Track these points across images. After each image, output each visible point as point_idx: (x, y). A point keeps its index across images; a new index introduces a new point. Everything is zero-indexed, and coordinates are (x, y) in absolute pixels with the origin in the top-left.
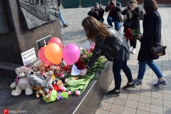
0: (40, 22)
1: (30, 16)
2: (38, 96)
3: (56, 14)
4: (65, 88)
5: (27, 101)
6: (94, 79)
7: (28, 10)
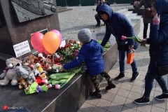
0: (33, 16)
1: (22, 10)
2: (20, 87)
3: (51, 9)
4: (46, 81)
5: (9, 91)
6: (79, 73)
7: (19, 5)
